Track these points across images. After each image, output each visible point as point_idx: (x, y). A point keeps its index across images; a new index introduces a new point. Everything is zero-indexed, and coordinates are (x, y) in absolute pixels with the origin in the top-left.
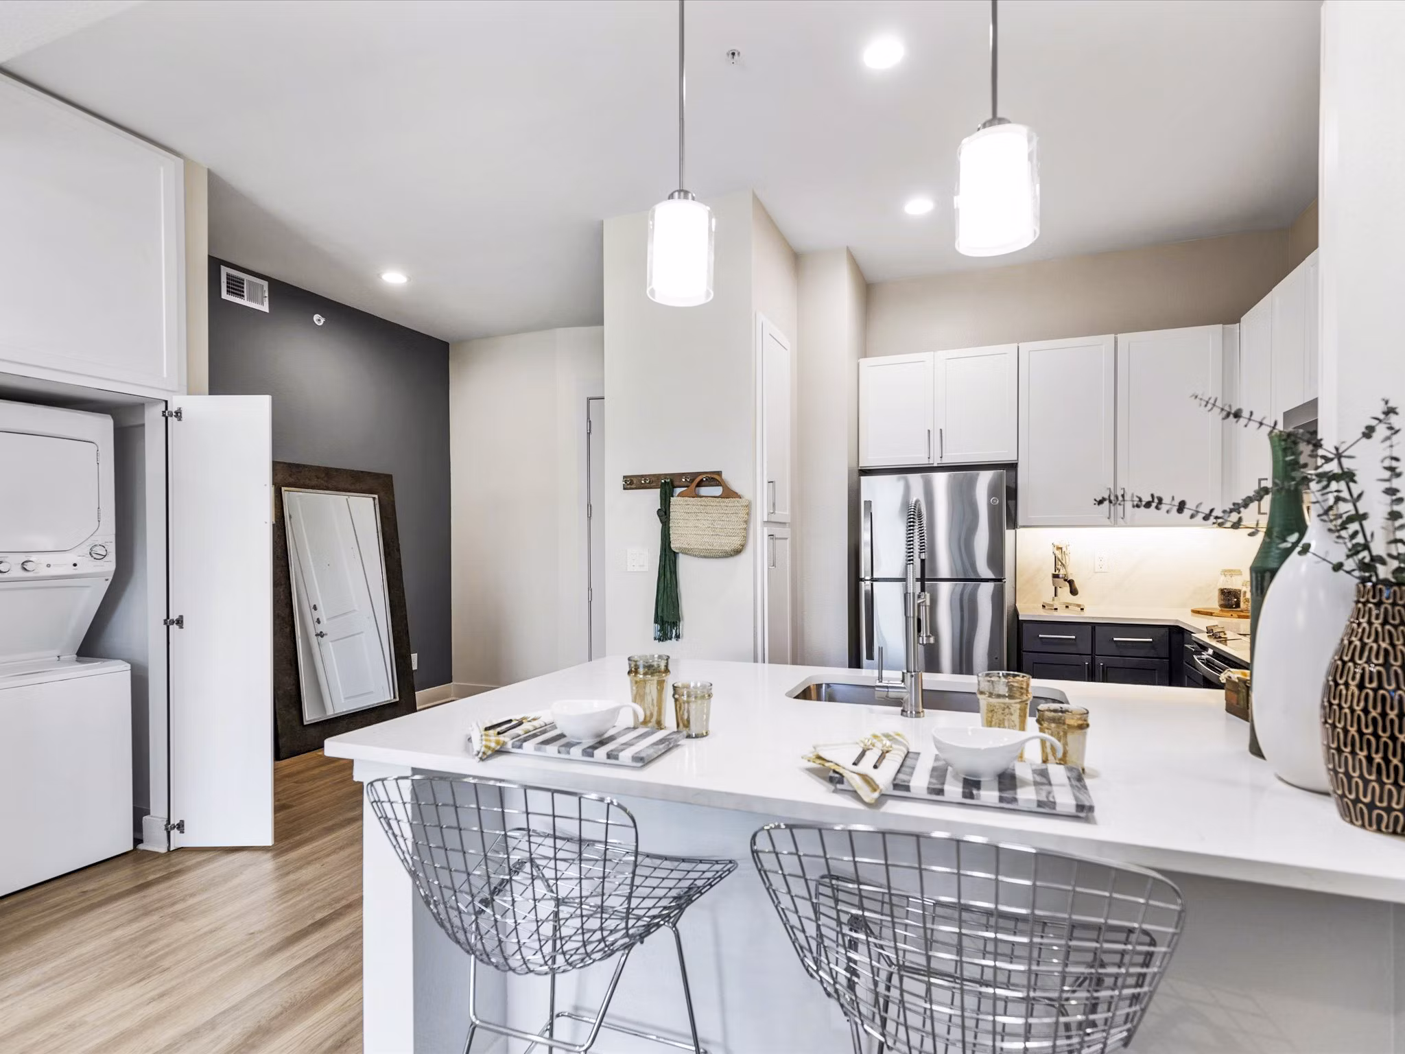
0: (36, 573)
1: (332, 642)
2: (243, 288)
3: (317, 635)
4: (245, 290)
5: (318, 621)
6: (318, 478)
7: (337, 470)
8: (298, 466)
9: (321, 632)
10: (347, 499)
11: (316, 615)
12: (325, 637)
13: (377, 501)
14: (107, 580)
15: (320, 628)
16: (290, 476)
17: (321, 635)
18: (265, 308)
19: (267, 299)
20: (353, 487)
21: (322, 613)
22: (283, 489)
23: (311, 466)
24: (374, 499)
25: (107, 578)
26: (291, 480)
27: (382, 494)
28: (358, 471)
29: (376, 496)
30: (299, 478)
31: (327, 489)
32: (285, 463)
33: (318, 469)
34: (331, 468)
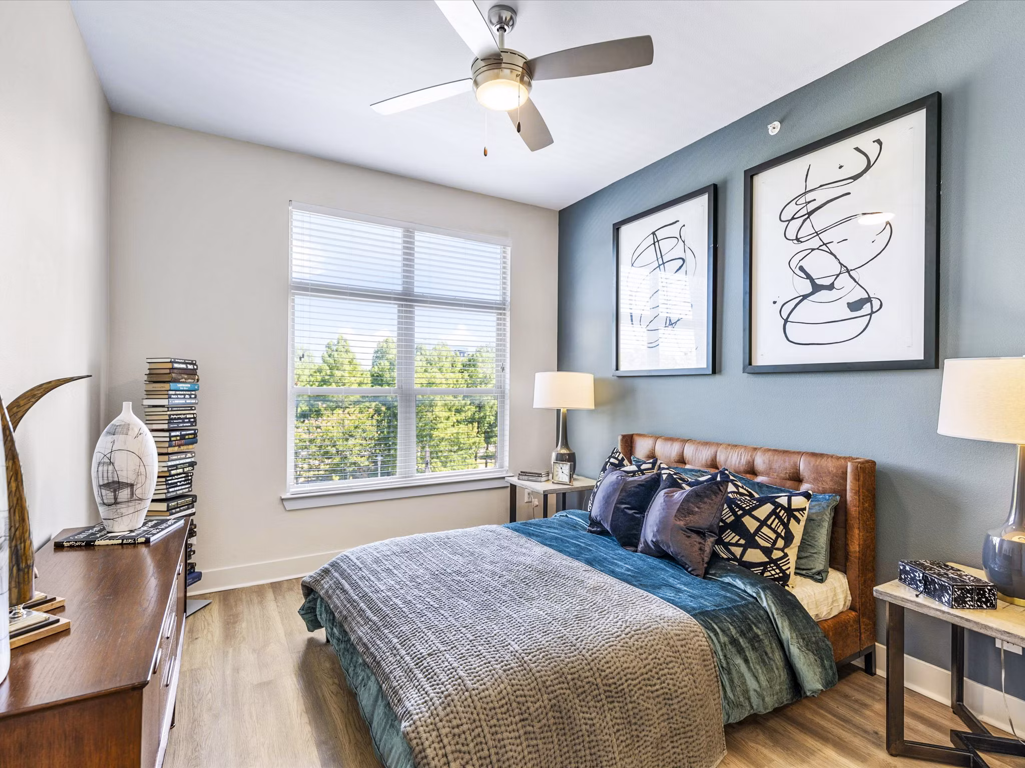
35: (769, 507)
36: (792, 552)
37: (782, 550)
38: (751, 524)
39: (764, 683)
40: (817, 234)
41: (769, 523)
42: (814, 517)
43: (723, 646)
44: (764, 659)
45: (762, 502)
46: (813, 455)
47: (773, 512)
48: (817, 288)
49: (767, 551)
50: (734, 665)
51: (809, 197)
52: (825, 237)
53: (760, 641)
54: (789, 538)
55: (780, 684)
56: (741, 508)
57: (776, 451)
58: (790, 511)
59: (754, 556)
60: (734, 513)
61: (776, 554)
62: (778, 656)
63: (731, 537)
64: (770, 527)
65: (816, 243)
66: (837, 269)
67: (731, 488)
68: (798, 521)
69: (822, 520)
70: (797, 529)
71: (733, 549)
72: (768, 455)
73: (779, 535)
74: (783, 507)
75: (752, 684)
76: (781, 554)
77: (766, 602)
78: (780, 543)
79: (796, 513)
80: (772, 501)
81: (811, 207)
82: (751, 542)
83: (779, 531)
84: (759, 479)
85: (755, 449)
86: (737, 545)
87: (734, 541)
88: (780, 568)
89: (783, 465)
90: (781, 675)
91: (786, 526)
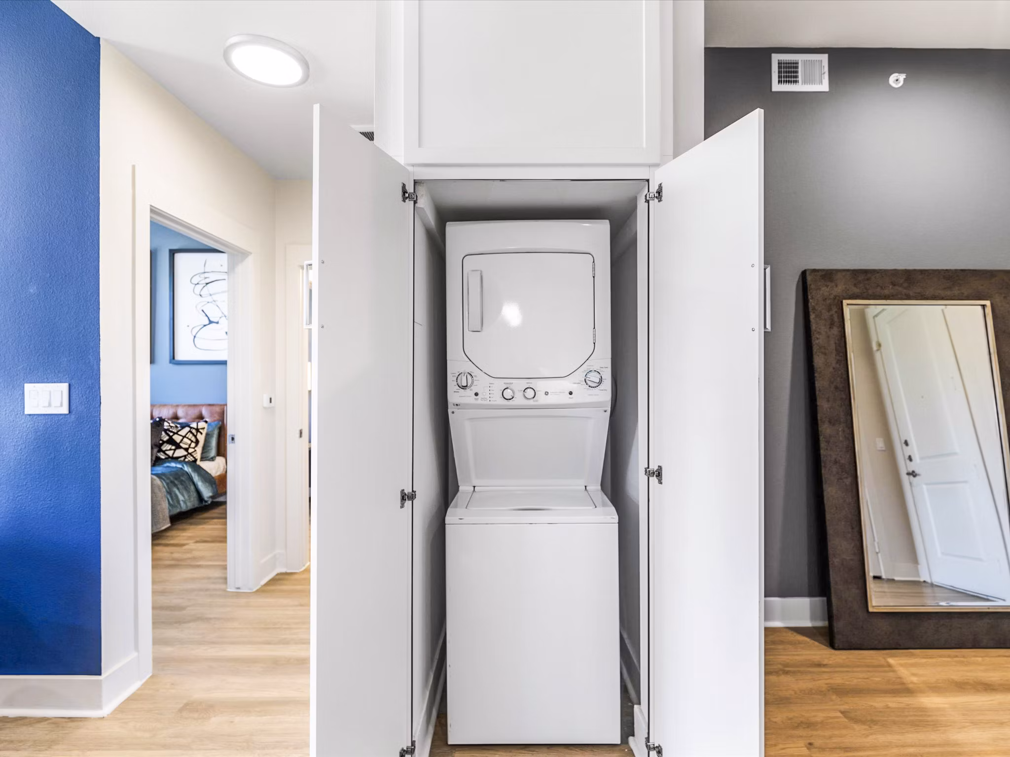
0: (537, 401)
1: (927, 484)
2: (797, 72)
3: (908, 474)
4: (800, 74)
5: (910, 459)
6: (895, 285)
7: (922, 272)
8: (865, 272)
9: (913, 472)
10: (943, 311)
11: (908, 451)
12: (917, 478)
13: (989, 310)
14: (605, 411)
15: (912, 467)
16: (855, 285)
17: (913, 474)
18: (824, 87)
19: (826, 76)
20: (948, 293)
21: (914, 449)
22: (845, 302)
23: (886, 271)
24: (984, 306)
25: (605, 409)
26: (856, 290)
27: (998, 299)
28: (956, 270)
29: (988, 303)
30: (868, 287)
31: (908, 298)
32: (848, 270)
33: (895, 273)
34: (915, 270)
35: (187, 429)
36: (199, 449)
37: (194, 448)
38: (177, 438)
39: (186, 497)
40: (211, 295)
41: (187, 436)
42: (210, 433)
43: (167, 484)
44: (186, 489)
45: (183, 428)
46: (210, 405)
47: (190, 431)
48: (211, 322)
49: (186, 450)
50: (173, 491)
51: (206, 275)
52: (215, 297)
53: (185, 482)
54: (197, 442)
55: (193, 498)
56: (171, 432)
57: (190, 406)
58: (197, 430)
59: (180, 453)
60: (168, 435)
61: (191, 450)
62: (192, 487)
63: (166, 447)
64: (188, 438)
65: (209, 299)
66: (221, 315)
67: (166, 424)
68: (201, 433)
69: (213, 434)
70: (201, 438)
71: (167, 452)
72: (185, 408)
73: (192, 441)
74: (194, 428)
75: (181, 498)
76: (193, 450)
77: (187, 469)
78: (193, 445)
79: (201, 430)
80: (189, 426)
81: (208, 281)
82: (178, 446)
83: (192, 439)
84: (180, 421)
85: (177, 406)
86: (170, 450)
87: (168, 448)
88: (192, 456)
89: (194, 412)
90: (195, 494)
91: (195, 436)
